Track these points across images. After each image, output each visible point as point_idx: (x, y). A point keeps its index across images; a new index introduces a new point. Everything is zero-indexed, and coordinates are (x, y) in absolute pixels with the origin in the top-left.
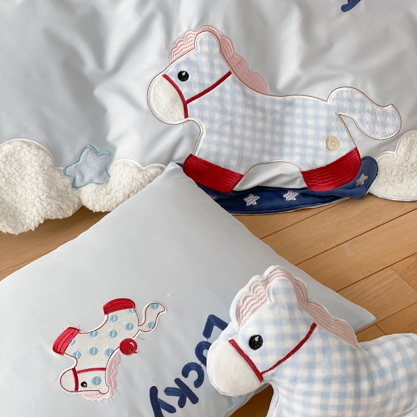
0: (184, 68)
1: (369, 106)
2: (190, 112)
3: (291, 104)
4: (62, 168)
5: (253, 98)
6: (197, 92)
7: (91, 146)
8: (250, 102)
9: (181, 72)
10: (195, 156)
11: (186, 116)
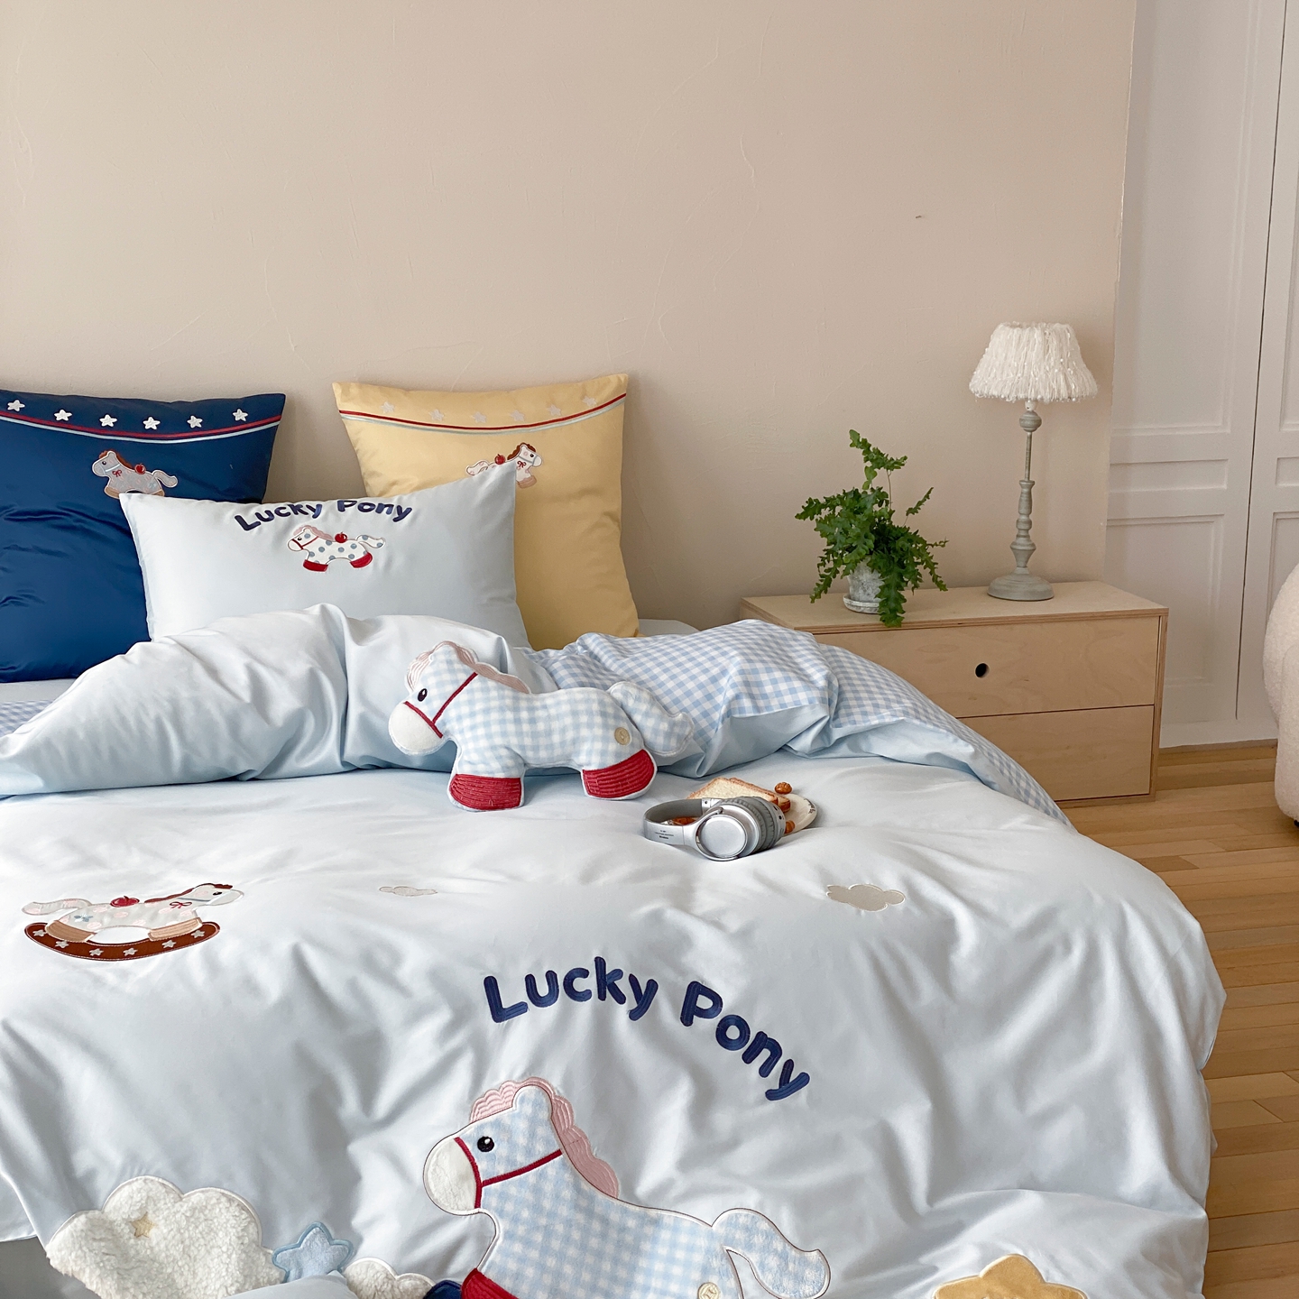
0: (488, 1133)
1: (778, 1245)
2: (485, 1199)
3: (656, 1222)
4: (271, 1252)
5: (591, 1199)
6: (502, 1172)
7: (322, 1224)
8: (584, 1203)
9: (484, 1138)
10: (481, 1274)
11: (477, 1204)
